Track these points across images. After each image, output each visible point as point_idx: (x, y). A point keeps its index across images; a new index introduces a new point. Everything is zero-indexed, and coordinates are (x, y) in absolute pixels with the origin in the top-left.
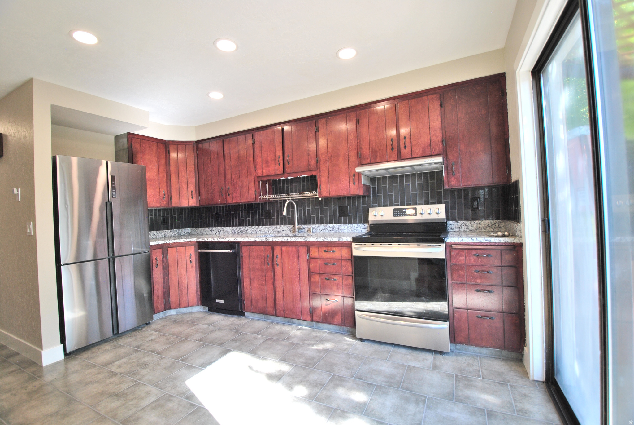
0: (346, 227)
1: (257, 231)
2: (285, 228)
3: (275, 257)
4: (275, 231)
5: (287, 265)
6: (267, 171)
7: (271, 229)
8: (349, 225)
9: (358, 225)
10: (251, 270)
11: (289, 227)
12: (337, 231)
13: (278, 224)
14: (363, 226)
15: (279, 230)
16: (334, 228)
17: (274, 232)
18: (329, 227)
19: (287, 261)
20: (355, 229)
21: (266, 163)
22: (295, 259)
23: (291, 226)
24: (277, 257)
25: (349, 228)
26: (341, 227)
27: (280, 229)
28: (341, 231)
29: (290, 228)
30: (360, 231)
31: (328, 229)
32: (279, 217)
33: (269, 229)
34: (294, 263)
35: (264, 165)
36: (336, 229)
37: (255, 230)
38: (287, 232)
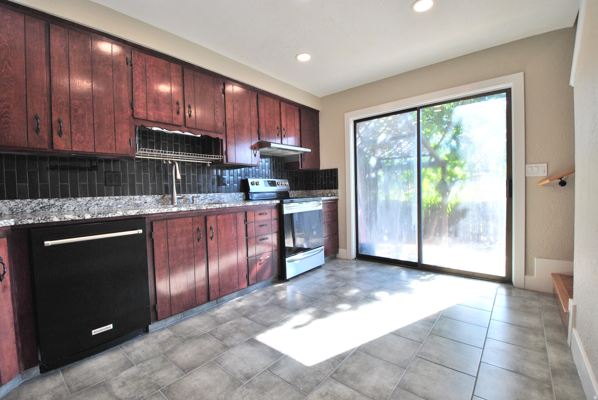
0: (226, 196)
1: (88, 205)
2: (149, 199)
3: (208, 229)
4: (130, 203)
5: (223, 236)
6: (156, 116)
7: (122, 201)
8: (228, 194)
9: (236, 194)
10: (170, 255)
11: (156, 198)
12: (218, 201)
13: (133, 193)
14: (240, 194)
15: (138, 202)
16: (215, 198)
17: (128, 205)
18: (210, 196)
19: (223, 231)
20: (234, 198)
21: (155, 103)
22: (233, 227)
23: (160, 196)
24: (211, 228)
25: (229, 196)
26: (221, 196)
27: (140, 201)
28: (222, 200)
29: (158, 198)
30: (238, 199)
31: (208, 198)
32: (136, 183)
33: (118, 202)
34: (231, 231)
35: (151, 105)
36: (217, 199)
37: (85, 203)
38: (152, 205)
